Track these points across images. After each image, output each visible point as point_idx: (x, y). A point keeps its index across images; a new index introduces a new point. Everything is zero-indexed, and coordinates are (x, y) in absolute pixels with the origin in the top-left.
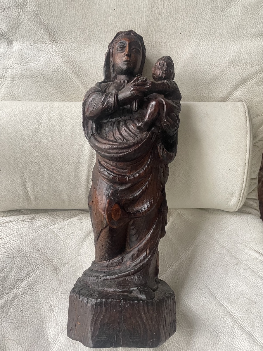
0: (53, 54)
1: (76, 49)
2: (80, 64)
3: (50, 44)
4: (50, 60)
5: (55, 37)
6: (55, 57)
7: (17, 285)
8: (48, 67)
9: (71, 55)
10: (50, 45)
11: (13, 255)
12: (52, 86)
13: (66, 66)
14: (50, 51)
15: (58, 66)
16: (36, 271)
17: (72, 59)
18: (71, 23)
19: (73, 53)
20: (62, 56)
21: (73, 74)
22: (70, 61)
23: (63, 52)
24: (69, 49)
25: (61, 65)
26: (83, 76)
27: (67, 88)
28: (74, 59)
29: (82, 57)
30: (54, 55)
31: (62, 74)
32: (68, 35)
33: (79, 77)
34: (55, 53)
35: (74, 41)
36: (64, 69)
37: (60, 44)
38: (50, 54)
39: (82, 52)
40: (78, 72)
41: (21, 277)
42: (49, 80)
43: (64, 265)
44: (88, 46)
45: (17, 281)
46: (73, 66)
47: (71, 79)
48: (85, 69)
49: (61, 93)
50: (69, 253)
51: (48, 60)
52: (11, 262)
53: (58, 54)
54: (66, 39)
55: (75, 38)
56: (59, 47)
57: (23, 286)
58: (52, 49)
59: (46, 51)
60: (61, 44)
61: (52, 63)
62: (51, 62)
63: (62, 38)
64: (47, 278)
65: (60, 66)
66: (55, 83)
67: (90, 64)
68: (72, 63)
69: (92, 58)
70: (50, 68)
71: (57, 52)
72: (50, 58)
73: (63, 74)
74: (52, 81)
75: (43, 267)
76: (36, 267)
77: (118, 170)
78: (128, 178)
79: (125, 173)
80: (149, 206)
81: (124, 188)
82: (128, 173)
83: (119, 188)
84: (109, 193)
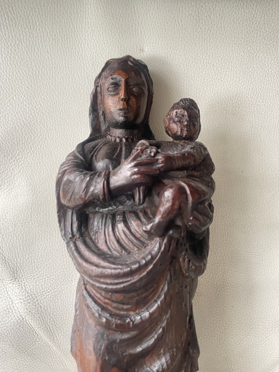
0: (13, 299)
1: (48, 291)
2: (53, 314)
3: (10, 283)
4: (8, 308)
5: (18, 274)
6: (15, 304)
8: (4, 320)
9: (40, 301)
10: (9, 285)
12: (7, 344)
13: (32, 319)
14: (9, 294)
15: (20, 319)
17: (41, 307)
18: (44, 256)
19: (43, 297)
20: (26, 302)
21: (41, 330)
22: (38, 310)
23: (29, 296)
24: (39, 291)
25: (23, 317)
26: (56, 333)
27: (31, 345)
28: (45, 307)
29: (57, 304)
30: (14, 301)
31: (24, 328)
32: (39, 272)
33: (50, 335)
34: (16, 298)
35: (47, 280)
36: (28, 322)
37: (24, 283)
38: (8, 299)
39: (58, 295)
40: (50, 326)
42: (3, 337)
44: (68, 287)
46: (43, 319)
47: (38, 335)
48: (60, 321)
49: (22, 352)
51: (4, 309)
53: (21, 299)
54: (34, 277)
55: (48, 276)
56: (24, 288)
58: (12, 291)
59: (4, 293)
60: (26, 283)
61: (11, 314)
62: (9, 311)
63: (30, 275)
65: (23, 319)
66: (13, 340)
67: (68, 315)
68: (41, 314)
69: (71, 305)
70: (7, 321)
71: (19, 296)
72: (8, 306)
73: (27, 329)
74: (8, 337)
77: (115, 305)
78: (131, 323)
79: (127, 310)
80: (170, 361)
81: (126, 336)
82: (132, 310)
83: (119, 337)
84: (101, 347)
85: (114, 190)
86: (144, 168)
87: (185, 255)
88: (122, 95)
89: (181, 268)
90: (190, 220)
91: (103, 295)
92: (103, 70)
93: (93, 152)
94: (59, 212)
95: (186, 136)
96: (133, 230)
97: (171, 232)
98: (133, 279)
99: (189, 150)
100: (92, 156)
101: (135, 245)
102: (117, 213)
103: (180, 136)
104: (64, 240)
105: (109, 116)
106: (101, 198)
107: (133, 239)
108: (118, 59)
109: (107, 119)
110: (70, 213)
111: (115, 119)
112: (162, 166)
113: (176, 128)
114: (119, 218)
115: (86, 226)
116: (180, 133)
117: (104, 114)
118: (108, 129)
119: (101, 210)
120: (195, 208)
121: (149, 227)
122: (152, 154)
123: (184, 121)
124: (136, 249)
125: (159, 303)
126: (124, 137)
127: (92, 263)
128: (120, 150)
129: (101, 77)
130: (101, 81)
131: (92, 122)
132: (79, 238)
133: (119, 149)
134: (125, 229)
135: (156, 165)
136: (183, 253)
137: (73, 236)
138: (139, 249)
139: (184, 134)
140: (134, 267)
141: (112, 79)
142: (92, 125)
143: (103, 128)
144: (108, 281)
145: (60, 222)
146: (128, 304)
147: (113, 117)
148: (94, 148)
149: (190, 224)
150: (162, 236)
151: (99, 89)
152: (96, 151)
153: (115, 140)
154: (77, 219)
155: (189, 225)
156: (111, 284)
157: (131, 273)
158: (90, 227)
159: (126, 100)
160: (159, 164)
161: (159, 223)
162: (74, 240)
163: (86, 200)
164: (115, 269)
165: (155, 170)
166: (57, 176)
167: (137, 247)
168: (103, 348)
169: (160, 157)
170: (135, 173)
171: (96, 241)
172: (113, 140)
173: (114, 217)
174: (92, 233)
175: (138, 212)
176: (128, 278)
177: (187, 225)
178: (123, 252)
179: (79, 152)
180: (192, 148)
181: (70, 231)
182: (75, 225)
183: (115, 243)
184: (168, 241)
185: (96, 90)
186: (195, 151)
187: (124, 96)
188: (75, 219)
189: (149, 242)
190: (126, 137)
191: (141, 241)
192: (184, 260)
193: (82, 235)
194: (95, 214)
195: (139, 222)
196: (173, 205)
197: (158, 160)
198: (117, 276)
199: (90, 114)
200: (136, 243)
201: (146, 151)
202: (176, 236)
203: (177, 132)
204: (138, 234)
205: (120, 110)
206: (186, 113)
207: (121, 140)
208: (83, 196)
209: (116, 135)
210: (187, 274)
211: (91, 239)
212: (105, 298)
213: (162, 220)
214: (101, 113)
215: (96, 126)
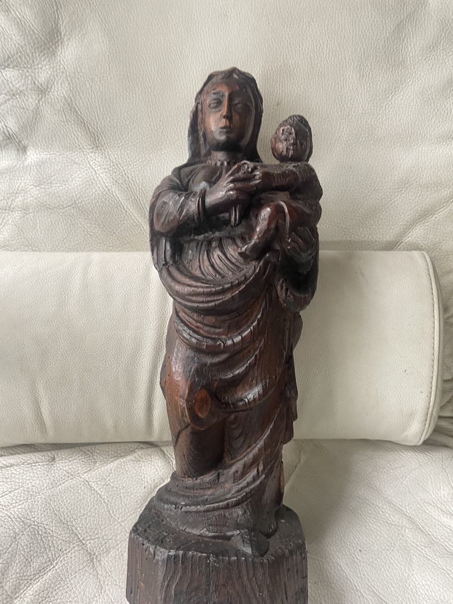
7: (22, 591)
11: (15, 532)
16: (57, 564)
41: (28, 574)
43: (108, 551)
45: (22, 582)
50: (116, 527)
52: (10, 546)
57: (31, 593)
64: (75, 577)
75: (69, 555)
76: (57, 556)
77: (206, 328)
78: (222, 344)
79: (218, 334)
80: (262, 391)
81: (216, 360)
82: (224, 334)
83: (209, 360)
84: (191, 369)
85: (209, 208)
86: (241, 184)
87: (282, 284)
88: (224, 110)
89: (278, 297)
90: (288, 242)
91: (195, 318)
92: (205, 84)
93: (190, 176)
94: (151, 240)
95: (292, 156)
96: (229, 256)
97: (267, 255)
98: (225, 297)
99: (292, 168)
100: (189, 180)
101: (230, 270)
102: (213, 240)
103: (285, 156)
104: (156, 268)
105: (209, 137)
106: (196, 217)
107: (228, 263)
108: (222, 72)
109: (208, 140)
110: (164, 241)
111: (216, 139)
112: (260, 182)
113: (282, 147)
114: (215, 244)
115: (180, 255)
116: (285, 152)
117: (204, 135)
118: (208, 154)
119: (196, 238)
120: (293, 229)
121: (243, 249)
122: (250, 170)
123: (290, 139)
124: (230, 273)
125: (252, 328)
126: (226, 160)
127: (184, 284)
128: (219, 174)
129: (203, 92)
130: (202, 97)
131: (191, 145)
132: (172, 265)
133: (219, 172)
134: (221, 254)
135: (253, 181)
136: (281, 281)
137: (166, 263)
138: (233, 273)
139: (290, 154)
140: (226, 286)
141: (214, 94)
142: (191, 148)
143: (203, 152)
144: (200, 299)
145: (152, 251)
146: (220, 328)
147: (214, 137)
148: (191, 172)
149: (289, 247)
150: (258, 259)
151: (200, 106)
152: (193, 175)
153: (216, 164)
154: (171, 247)
155: (287, 248)
156: (202, 302)
157: (223, 292)
158: (184, 256)
159: (229, 117)
160: (256, 180)
161: (255, 244)
162: (167, 267)
163: (181, 220)
164: (207, 287)
165: (252, 186)
166: (152, 200)
167: (232, 272)
168: (193, 370)
169: (258, 173)
170: (231, 189)
171: (190, 268)
172: (213, 163)
173: (209, 243)
174: (186, 262)
175: (236, 237)
176: (220, 296)
177: (286, 250)
178: (217, 276)
179: (175, 176)
180: (294, 167)
181: (164, 259)
182: (169, 253)
183: (210, 268)
184: (263, 264)
185: (197, 107)
186: (297, 169)
187: (227, 113)
188: (168, 247)
189: (244, 266)
190: (228, 160)
191: (235, 265)
192: (282, 288)
193: (175, 262)
194: (190, 243)
195: (235, 246)
196: (269, 224)
197: (255, 175)
198: (210, 294)
199: (189, 136)
200: (231, 268)
201: (244, 167)
202: (274, 260)
203: (282, 151)
204: (233, 259)
205: (222, 128)
206: (293, 130)
207: (222, 164)
208: (178, 217)
209: (217, 158)
210: (285, 305)
211: (185, 266)
212: (197, 321)
213: (258, 241)
214: (201, 134)
215: (195, 150)
